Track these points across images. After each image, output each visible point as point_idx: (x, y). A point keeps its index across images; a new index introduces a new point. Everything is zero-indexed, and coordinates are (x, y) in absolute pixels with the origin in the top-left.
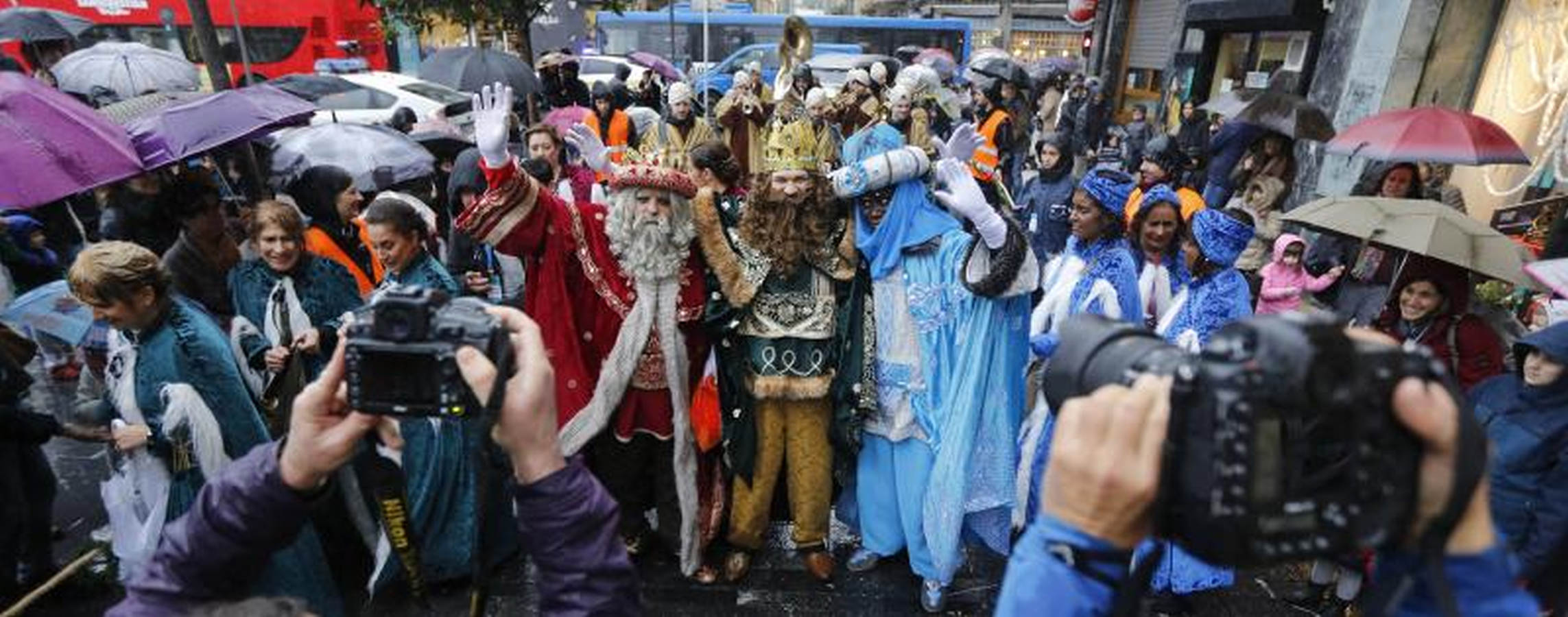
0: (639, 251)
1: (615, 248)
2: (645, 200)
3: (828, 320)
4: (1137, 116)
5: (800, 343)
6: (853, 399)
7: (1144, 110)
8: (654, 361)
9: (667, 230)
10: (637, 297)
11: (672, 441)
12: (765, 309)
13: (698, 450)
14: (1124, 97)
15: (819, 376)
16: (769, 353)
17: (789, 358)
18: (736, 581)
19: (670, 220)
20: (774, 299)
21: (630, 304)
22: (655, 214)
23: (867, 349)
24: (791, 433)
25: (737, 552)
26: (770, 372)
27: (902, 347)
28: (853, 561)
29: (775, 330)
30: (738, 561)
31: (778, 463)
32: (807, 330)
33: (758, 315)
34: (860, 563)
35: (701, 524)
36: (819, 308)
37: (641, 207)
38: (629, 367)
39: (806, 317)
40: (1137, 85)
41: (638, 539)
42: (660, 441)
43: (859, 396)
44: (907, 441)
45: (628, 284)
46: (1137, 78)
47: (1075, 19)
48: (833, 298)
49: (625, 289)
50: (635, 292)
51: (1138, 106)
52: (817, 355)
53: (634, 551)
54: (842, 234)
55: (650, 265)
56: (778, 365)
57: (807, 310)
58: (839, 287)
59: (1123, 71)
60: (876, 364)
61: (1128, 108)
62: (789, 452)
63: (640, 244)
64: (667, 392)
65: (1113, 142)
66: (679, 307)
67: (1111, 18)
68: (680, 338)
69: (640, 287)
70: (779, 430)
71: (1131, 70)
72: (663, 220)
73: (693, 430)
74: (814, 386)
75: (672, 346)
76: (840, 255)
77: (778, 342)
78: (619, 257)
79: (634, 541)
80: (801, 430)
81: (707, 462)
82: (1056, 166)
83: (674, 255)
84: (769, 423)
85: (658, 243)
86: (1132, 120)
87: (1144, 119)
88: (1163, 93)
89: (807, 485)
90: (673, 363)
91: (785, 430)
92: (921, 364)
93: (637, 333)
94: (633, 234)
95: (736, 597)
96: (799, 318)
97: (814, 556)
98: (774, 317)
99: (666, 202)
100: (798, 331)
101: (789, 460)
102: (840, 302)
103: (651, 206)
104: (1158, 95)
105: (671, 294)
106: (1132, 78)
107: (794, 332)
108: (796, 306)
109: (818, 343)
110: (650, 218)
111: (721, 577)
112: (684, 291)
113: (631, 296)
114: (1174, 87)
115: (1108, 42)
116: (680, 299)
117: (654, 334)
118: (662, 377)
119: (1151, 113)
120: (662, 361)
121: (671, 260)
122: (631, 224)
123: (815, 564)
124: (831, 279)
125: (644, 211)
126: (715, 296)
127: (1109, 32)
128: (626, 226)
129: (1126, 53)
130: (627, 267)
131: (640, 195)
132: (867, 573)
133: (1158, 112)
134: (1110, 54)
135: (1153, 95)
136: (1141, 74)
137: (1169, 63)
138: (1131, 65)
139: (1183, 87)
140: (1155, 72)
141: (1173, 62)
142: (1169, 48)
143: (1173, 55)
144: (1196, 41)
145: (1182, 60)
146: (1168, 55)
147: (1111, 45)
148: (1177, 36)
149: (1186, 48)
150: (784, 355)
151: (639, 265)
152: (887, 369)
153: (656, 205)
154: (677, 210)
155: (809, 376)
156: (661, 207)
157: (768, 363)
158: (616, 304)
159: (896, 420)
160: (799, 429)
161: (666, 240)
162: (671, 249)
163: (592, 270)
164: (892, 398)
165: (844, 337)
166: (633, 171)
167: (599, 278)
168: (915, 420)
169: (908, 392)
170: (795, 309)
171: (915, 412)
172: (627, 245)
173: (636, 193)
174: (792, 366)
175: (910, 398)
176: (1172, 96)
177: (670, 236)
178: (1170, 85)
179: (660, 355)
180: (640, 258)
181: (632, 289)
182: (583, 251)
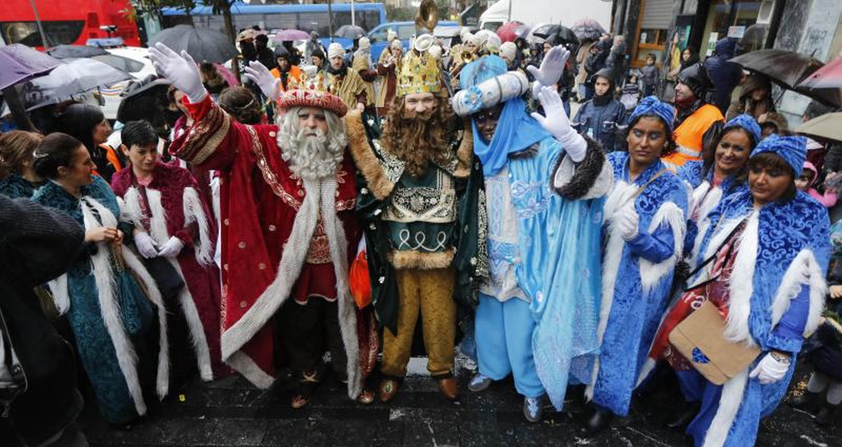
0: (304, 158)
1: (286, 156)
2: (306, 116)
3: (449, 208)
4: (649, 62)
5: (428, 226)
6: (471, 269)
7: (654, 59)
8: (321, 242)
9: (324, 139)
10: (305, 194)
11: (337, 301)
12: (402, 200)
13: (356, 308)
14: (638, 49)
15: (444, 251)
16: (404, 234)
17: (420, 238)
18: (389, 402)
19: (326, 133)
20: (408, 192)
21: (301, 199)
22: (313, 128)
24: (424, 294)
25: (389, 379)
26: (405, 248)
27: (509, 230)
28: (473, 384)
29: (409, 216)
30: (389, 387)
31: (416, 316)
32: (434, 216)
33: (396, 205)
34: (478, 385)
35: (363, 362)
36: (442, 200)
37: (303, 122)
38: (303, 248)
39: (433, 206)
40: (647, 41)
41: (315, 372)
42: (328, 303)
43: (475, 267)
44: (512, 300)
45: (298, 183)
46: (648, 35)
48: (453, 192)
49: (295, 187)
50: (303, 189)
51: (650, 54)
52: (442, 234)
53: (313, 380)
54: (459, 143)
55: (313, 167)
56: (412, 243)
57: (433, 201)
58: (458, 183)
59: (638, 31)
60: (488, 242)
62: (423, 306)
63: (304, 152)
64: (331, 265)
66: (337, 199)
68: (339, 223)
69: (307, 186)
70: (415, 292)
71: (643, 31)
72: (319, 132)
73: (351, 292)
74: (440, 259)
75: (334, 230)
76: (458, 158)
77: (412, 226)
80: (431, 292)
81: (363, 317)
82: (606, 94)
83: (331, 160)
84: (408, 287)
85: (318, 151)
87: (653, 64)
89: (436, 331)
90: (334, 242)
91: (419, 291)
93: (307, 220)
94: (299, 144)
95: (388, 412)
96: (427, 207)
97: (445, 382)
98: (408, 206)
99: (323, 119)
100: (427, 217)
101: (423, 314)
102: (459, 194)
103: (310, 121)
104: (663, 47)
105: (331, 189)
106: (644, 36)
107: (423, 218)
108: (425, 198)
109: (442, 226)
110: (309, 131)
112: (341, 188)
113: (301, 193)
114: (676, 40)
116: (338, 193)
117: (319, 221)
118: (327, 254)
119: (658, 61)
120: (327, 242)
121: (329, 163)
122: (296, 135)
123: (445, 387)
124: (453, 178)
125: (306, 125)
126: (364, 191)
127: (629, 3)
128: (292, 137)
129: (640, 19)
131: (302, 112)
132: (483, 393)
133: (664, 58)
134: (629, 20)
135: (660, 47)
136: (649, 31)
137: (672, 24)
138: (644, 27)
139: (682, 39)
140: (661, 31)
141: (674, 23)
142: (672, 14)
143: (675, 18)
144: (691, 7)
145: (681, 21)
146: (671, 18)
147: (630, 14)
148: (678, 4)
149: (684, 12)
150: (416, 236)
151: (305, 168)
152: (497, 246)
153: (314, 121)
154: (331, 125)
155: (436, 251)
156: (319, 123)
157: (404, 241)
158: (289, 199)
159: (504, 285)
160: (429, 291)
161: (324, 148)
162: (328, 154)
163: (269, 176)
164: (500, 269)
165: (462, 221)
166: (295, 94)
167: (275, 182)
168: (518, 286)
169: (513, 264)
170: (424, 200)
171: (517, 279)
172: (295, 153)
173: (298, 112)
174: (423, 244)
175: (515, 268)
176: (674, 46)
177: (327, 145)
178: (673, 39)
179: (324, 237)
180: (305, 162)
181: (301, 188)
182: (262, 162)
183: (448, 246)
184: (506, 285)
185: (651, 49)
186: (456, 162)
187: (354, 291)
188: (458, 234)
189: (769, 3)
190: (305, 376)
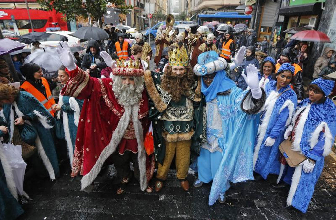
0: (124, 97)
1: (116, 96)
2: (125, 79)
3: (191, 114)
4: (265, 39)
5: (181, 122)
6: (199, 140)
7: (267, 38)
8: (131, 131)
9: (134, 89)
10: (124, 111)
11: (138, 153)
12: (171, 112)
14: (260, 34)
15: (188, 132)
16: (171, 127)
17: (178, 127)
18: (159, 192)
19: (134, 85)
20: (173, 108)
21: (122, 113)
22: (128, 84)
23: (204, 124)
24: (178, 149)
25: (160, 181)
26: (172, 133)
27: (215, 124)
28: (196, 183)
30: (159, 185)
31: (173, 157)
32: (184, 118)
33: (168, 114)
34: (198, 184)
35: (148, 175)
36: (188, 111)
37: (124, 81)
38: (122, 133)
39: (184, 114)
40: (264, 31)
41: (128, 178)
43: (201, 139)
44: (215, 152)
45: (122, 106)
46: (264, 29)
47: (246, 14)
48: (192, 107)
49: (120, 108)
50: (124, 109)
51: (265, 37)
52: (188, 125)
53: (127, 182)
54: (196, 86)
55: (128, 101)
56: (175, 130)
57: (184, 112)
58: (195, 105)
59: (260, 27)
60: (206, 128)
61: (261, 37)
63: (124, 94)
64: (136, 139)
66: (139, 113)
67: (257, 13)
68: (140, 123)
69: (126, 108)
70: (174, 149)
71: (262, 27)
72: (132, 86)
73: (145, 149)
74: (187, 136)
75: (137, 126)
76: (195, 93)
77: (174, 123)
78: (117, 98)
79: (127, 179)
80: (182, 148)
83: (136, 97)
85: (131, 93)
86: (263, 41)
87: (266, 40)
88: (272, 33)
89: (183, 164)
90: (138, 132)
91: (176, 148)
92: (222, 129)
93: (125, 123)
94: (122, 91)
95: (158, 197)
96: (182, 114)
97: (183, 183)
98: (173, 114)
99: (133, 79)
100: (181, 119)
102: (195, 108)
103: (127, 81)
104: (270, 34)
105: (136, 109)
106: (262, 29)
107: (179, 119)
108: (181, 111)
109: (187, 122)
110: (127, 85)
111: (154, 190)
112: (141, 108)
113: (122, 111)
114: (275, 31)
115: (256, 19)
116: (140, 111)
117: (131, 122)
118: (134, 135)
119: (268, 39)
120: (134, 131)
121: (136, 98)
122: (121, 87)
123: (184, 186)
124: (192, 101)
125: (125, 83)
126: (152, 108)
127: (256, 17)
128: (119, 88)
129: (261, 23)
130: (120, 102)
131: (123, 78)
132: (199, 188)
133: (270, 38)
134: (256, 23)
135: (269, 34)
136: (265, 28)
137: (274, 25)
138: (262, 26)
139: (278, 31)
140: (269, 27)
141: (275, 25)
142: (273, 21)
143: (275, 23)
144: (282, 19)
145: (278, 24)
146: (273, 23)
147: (257, 20)
148: (276, 18)
149: (279, 21)
150: (176, 127)
151: (124, 101)
152: (210, 130)
153: (129, 81)
154: (137, 82)
155: (185, 133)
156: (131, 81)
157: (171, 130)
158: (117, 113)
159: (212, 146)
160: (180, 148)
161: (133, 92)
162: (135, 94)
163: (108, 102)
164: (211, 139)
165: (197, 120)
166: (119, 70)
167: (111, 105)
168: (219, 146)
169: (217, 138)
170: (181, 112)
171: (219, 144)
172: (120, 95)
173: (121, 77)
174: (179, 130)
175: (218, 139)
176: (275, 34)
177: (135, 90)
178: (274, 31)
179: (133, 129)
180: (124, 99)
181: (123, 108)
182: (105, 96)
183: (190, 130)
184: (214, 146)
185: (265, 34)
186: (194, 94)
187: (146, 148)
188: (195, 125)
189: (313, 19)
190: (124, 181)
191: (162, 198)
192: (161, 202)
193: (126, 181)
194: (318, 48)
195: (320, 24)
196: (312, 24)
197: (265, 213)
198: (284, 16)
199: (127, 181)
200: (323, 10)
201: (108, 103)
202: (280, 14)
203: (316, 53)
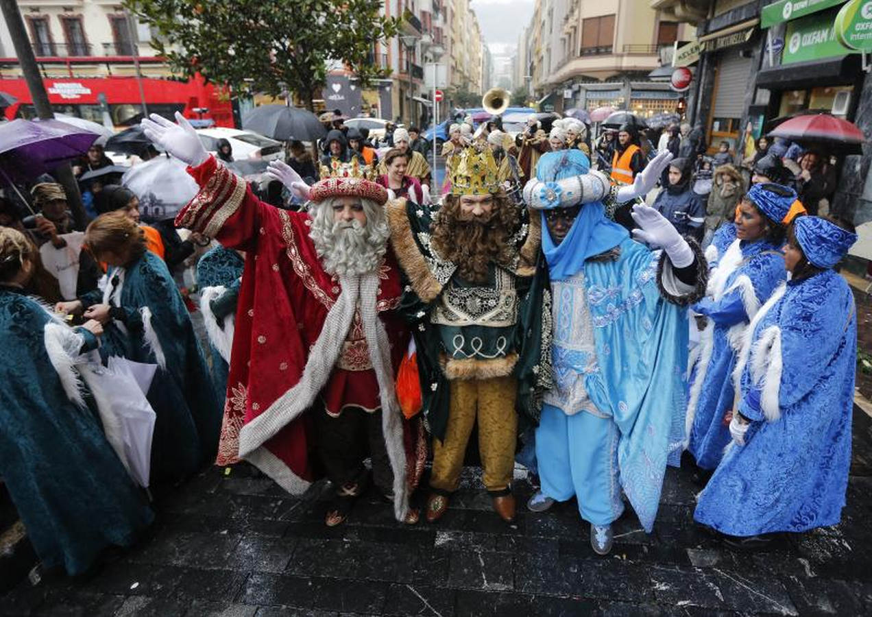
0: (340, 253)
1: (320, 251)
3: (510, 310)
4: (723, 149)
6: (532, 379)
7: (728, 146)
8: (359, 346)
10: (340, 291)
11: (380, 411)
12: (456, 301)
13: (403, 417)
14: (711, 137)
15: (505, 357)
16: (459, 340)
17: (477, 344)
20: (464, 292)
21: (335, 297)
22: (350, 220)
23: (544, 336)
25: (438, 494)
26: (459, 357)
27: (578, 336)
28: (533, 502)
29: (464, 319)
30: (438, 503)
32: (492, 319)
33: (449, 306)
34: (539, 504)
36: (502, 302)
37: (338, 215)
39: (491, 308)
40: (720, 129)
41: (356, 485)
42: (368, 413)
43: (538, 376)
44: (579, 414)
45: (333, 279)
46: (720, 124)
47: (677, 88)
48: (514, 292)
49: (330, 283)
50: (339, 286)
51: (723, 142)
52: (502, 340)
53: (352, 494)
56: (467, 350)
57: (492, 303)
58: (521, 284)
59: (711, 119)
60: (553, 349)
61: (715, 144)
63: (340, 246)
64: (372, 372)
65: (707, 166)
66: (379, 298)
67: (702, 85)
69: (343, 282)
70: (471, 403)
71: (715, 119)
72: (357, 224)
73: (397, 400)
74: (500, 366)
75: (373, 332)
76: (521, 255)
77: (466, 330)
79: (352, 487)
80: (491, 402)
81: (410, 428)
82: (680, 183)
83: (372, 254)
85: (356, 245)
86: (719, 152)
87: (727, 151)
88: (741, 134)
90: (376, 347)
91: (477, 402)
94: (334, 239)
95: (434, 537)
97: (500, 499)
98: (463, 307)
99: (360, 209)
100: (485, 320)
102: (521, 294)
103: (346, 213)
104: (736, 135)
105: (371, 288)
106: (717, 124)
108: (482, 299)
109: (502, 331)
110: (345, 223)
111: (423, 519)
112: (383, 285)
113: (335, 290)
114: (749, 128)
115: (700, 101)
116: (380, 292)
117: (355, 324)
118: (366, 360)
119: (732, 148)
120: (366, 347)
121: (370, 258)
122: (330, 229)
123: (501, 506)
124: (512, 275)
125: (342, 218)
126: (407, 289)
127: (701, 94)
128: (326, 232)
129: (712, 108)
130: (329, 267)
131: (335, 204)
132: (543, 514)
133: (737, 146)
134: (702, 109)
135: (733, 135)
136: (723, 121)
137: (744, 113)
138: (716, 116)
139: (756, 128)
140: (734, 120)
141: (747, 113)
142: (743, 104)
143: (747, 108)
144: (764, 97)
145: (754, 111)
146: (743, 108)
147: (702, 103)
148: (750, 95)
149: (757, 102)
150: (472, 343)
151: (340, 264)
152: (565, 354)
153: (350, 213)
154: (371, 216)
155: (495, 358)
156: (355, 214)
157: (458, 349)
158: (321, 296)
159: (571, 397)
160: (488, 401)
161: (362, 240)
162: (369, 248)
164: (567, 378)
165: (526, 324)
166: (326, 183)
167: (307, 274)
168: (588, 397)
169: (583, 374)
170: (481, 302)
171: (588, 390)
172: (329, 249)
173: (332, 203)
174: (480, 351)
175: (585, 379)
176: (747, 135)
177: (366, 237)
178: (746, 128)
179: (363, 341)
180: (340, 258)
181: (337, 284)
182: (293, 251)
183: (509, 352)
186: (518, 258)
188: (521, 339)
189: (843, 95)
190: (344, 489)
191: (442, 539)
192: (441, 548)
193: (350, 492)
194: (858, 167)
195: (860, 108)
196: (839, 108)
197: (716, 584)
198: (769, 89)
199: (354, 492)
200: (865, 71)
201: (300, 267)
202: (759, 86)
203: (853, 180)
